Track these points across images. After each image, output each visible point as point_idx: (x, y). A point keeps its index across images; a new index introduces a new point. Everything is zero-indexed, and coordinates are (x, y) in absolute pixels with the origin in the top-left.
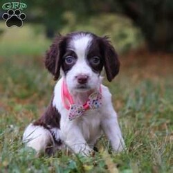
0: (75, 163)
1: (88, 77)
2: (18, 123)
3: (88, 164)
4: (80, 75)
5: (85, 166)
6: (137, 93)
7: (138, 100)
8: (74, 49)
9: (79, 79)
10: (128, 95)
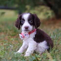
0: (35, 58)
1: (28, 27)
2: (12, 44)
3: (39, 58)
4: (26, 26)
5: (38, 59)
6: (54, 33)
7: (54, 36)
8: (24, 18)
9: (25, 28)
10: (51, 34)
